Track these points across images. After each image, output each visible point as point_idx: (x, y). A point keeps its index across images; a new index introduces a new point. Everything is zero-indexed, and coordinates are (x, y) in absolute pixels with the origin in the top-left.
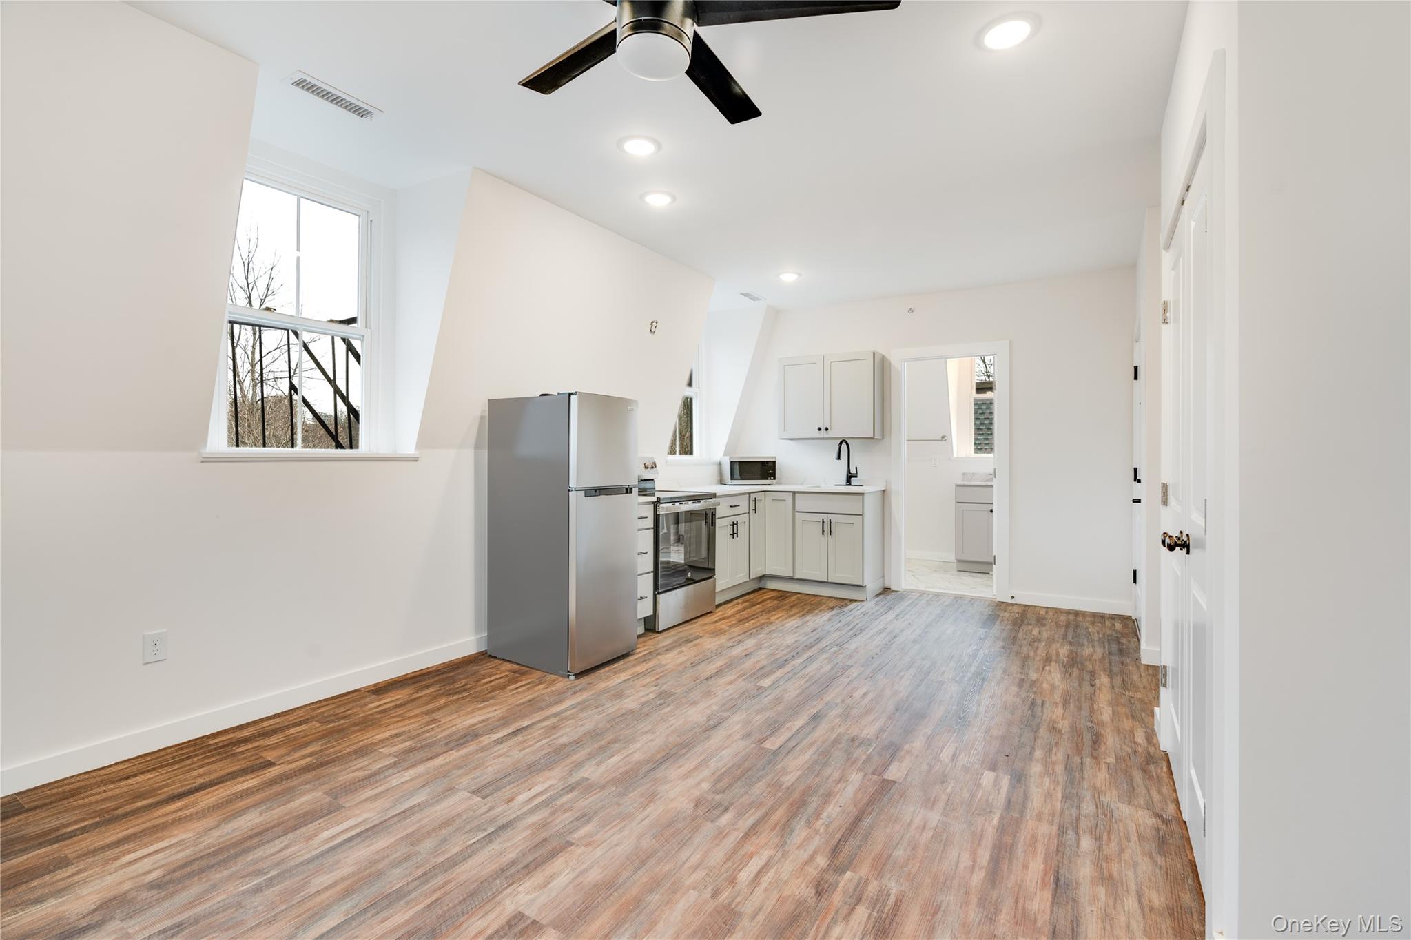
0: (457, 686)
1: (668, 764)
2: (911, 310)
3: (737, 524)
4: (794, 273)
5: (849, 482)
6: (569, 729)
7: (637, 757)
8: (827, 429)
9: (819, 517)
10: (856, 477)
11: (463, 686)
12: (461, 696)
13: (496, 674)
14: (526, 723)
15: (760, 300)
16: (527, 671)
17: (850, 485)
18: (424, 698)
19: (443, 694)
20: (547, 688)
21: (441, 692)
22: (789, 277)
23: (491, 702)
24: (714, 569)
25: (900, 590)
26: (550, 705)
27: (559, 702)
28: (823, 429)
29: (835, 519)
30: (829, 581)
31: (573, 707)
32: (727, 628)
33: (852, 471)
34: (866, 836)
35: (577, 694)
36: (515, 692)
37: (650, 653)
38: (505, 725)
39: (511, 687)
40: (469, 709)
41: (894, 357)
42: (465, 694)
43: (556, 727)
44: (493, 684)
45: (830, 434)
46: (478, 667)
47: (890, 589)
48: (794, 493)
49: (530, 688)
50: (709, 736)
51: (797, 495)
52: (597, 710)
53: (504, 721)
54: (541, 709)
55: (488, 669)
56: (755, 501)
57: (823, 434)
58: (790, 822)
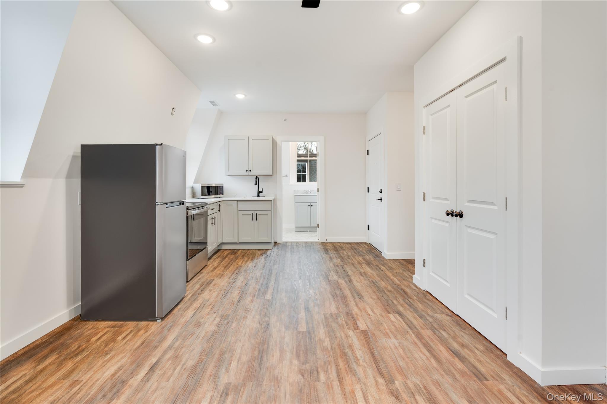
0: (73, 350)
1: (265, 356)
2: (285, 120)
3: (214, 218)
4: (243, 94)
5: (258, 196)
6: (187, 355)
7: (245, 358)
8: (250, 171)
9: (251, 212)
10: (262, 193)
11: (78, 348)
12: (83, 356)
13: (99, 332)
14: (154, 360)
15: (217, 105)
16: (122, 324)
17: (259, 197)
18: (51, 367)
19: (65, 359)
20: (147, 331)
21: (62, 358)
22: (240, 96)
23: (113, 353)
24: (207, 243)
25: (281, 242)
26: (159, 343)
27: (164, 339)
28: (248, 171)
29: (258, 212)
30: (256, 242)
31: (176, 339)
32: (222, 273)
33: (260, 190)
34: (383, 360)
35: (172, 330)
36: (125, 341)
37: (193, 294)
38: (139, 366)
39: (119, 338)
40: (100, 363)
41: (278, 140)
42: (85, 354)
43: (178, 355)
44: (103, 339)
45: (252, 173)
46: (79, 331)
47: (277, 242)
48: (238, 201)
49: (134, 336)
50: (270, 333)
51: (239, 202)
52: (192, 338)
53: (137, 364)
54: (156, 347)
55: (89, 330)
56: (220, 206)
57: (248, 173)
58: (349, 366)
